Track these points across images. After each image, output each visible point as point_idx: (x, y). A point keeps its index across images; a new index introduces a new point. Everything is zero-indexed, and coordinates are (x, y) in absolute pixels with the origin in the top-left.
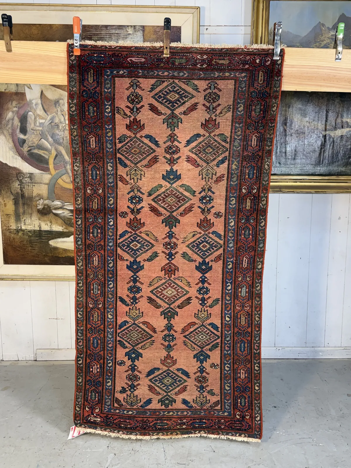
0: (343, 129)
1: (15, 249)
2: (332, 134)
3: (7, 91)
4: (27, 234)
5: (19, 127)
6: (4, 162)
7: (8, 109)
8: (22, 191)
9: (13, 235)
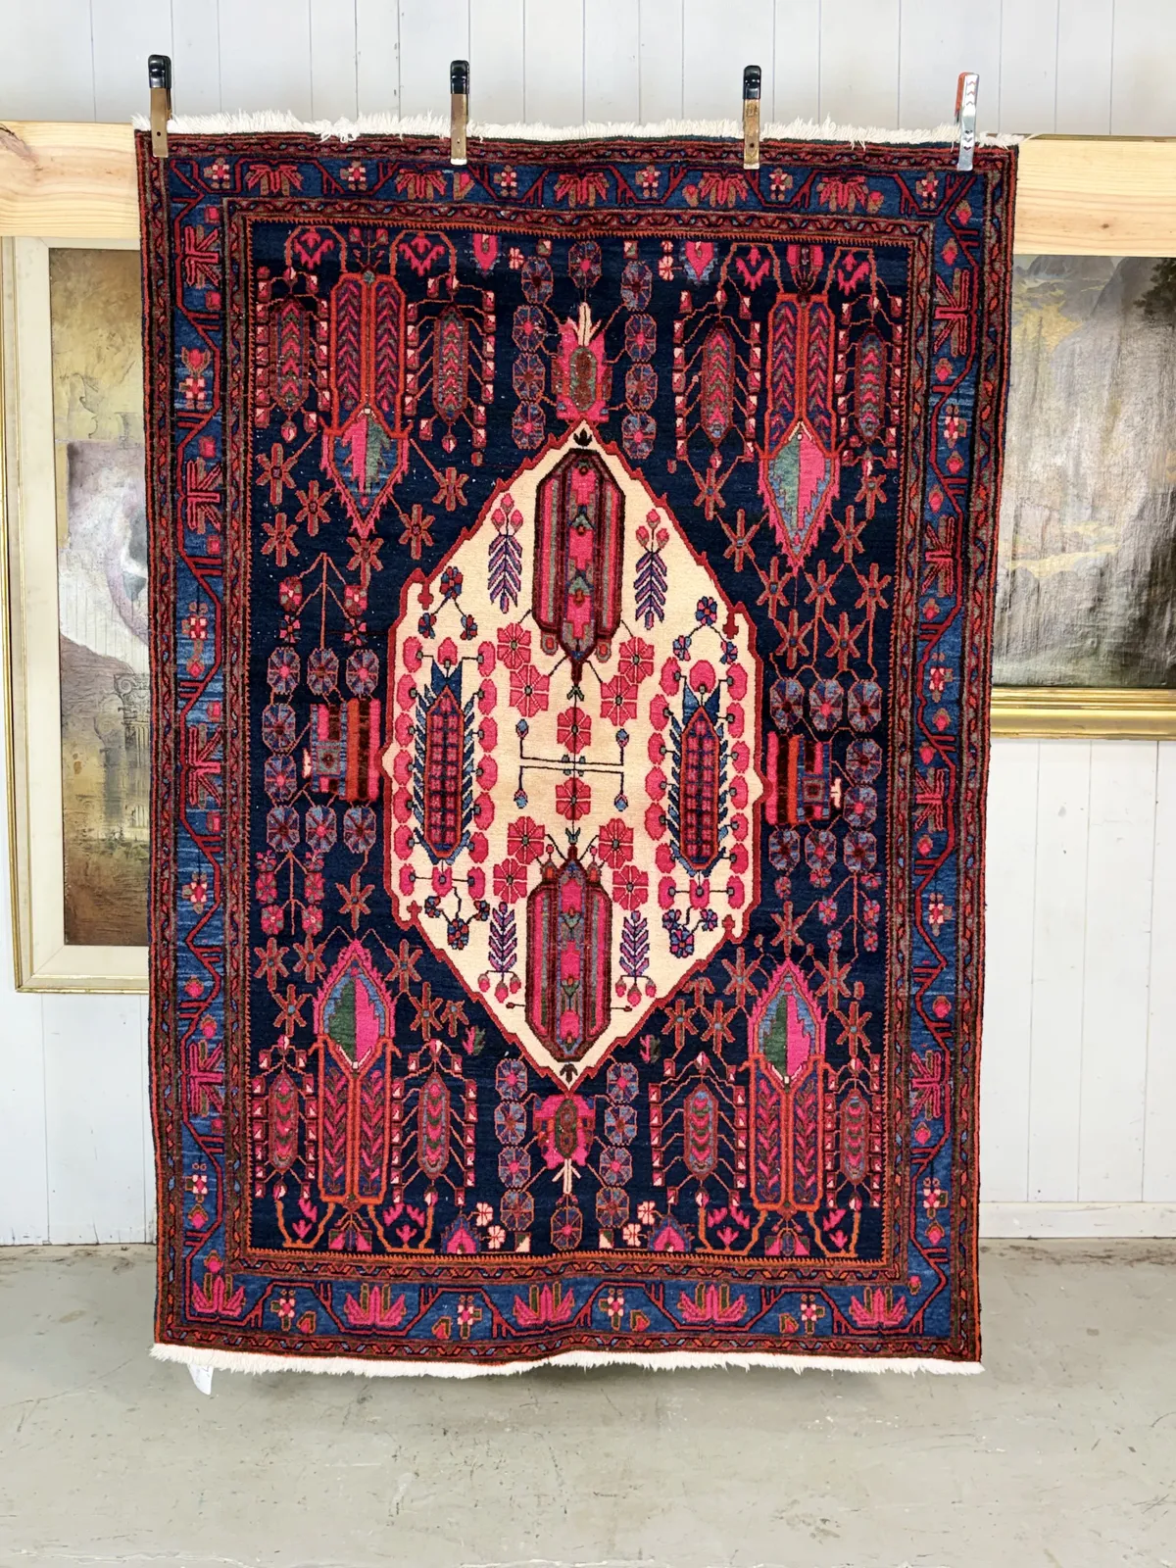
0: (1065, 556)
1: (101, 898)
2: (1034, 568)
3: (94, 440)
4: (139, 853)
5: (127, 542)
6: (79, 642)
7: (97, 490)
8: (128, 726)
9: (95, 857)
